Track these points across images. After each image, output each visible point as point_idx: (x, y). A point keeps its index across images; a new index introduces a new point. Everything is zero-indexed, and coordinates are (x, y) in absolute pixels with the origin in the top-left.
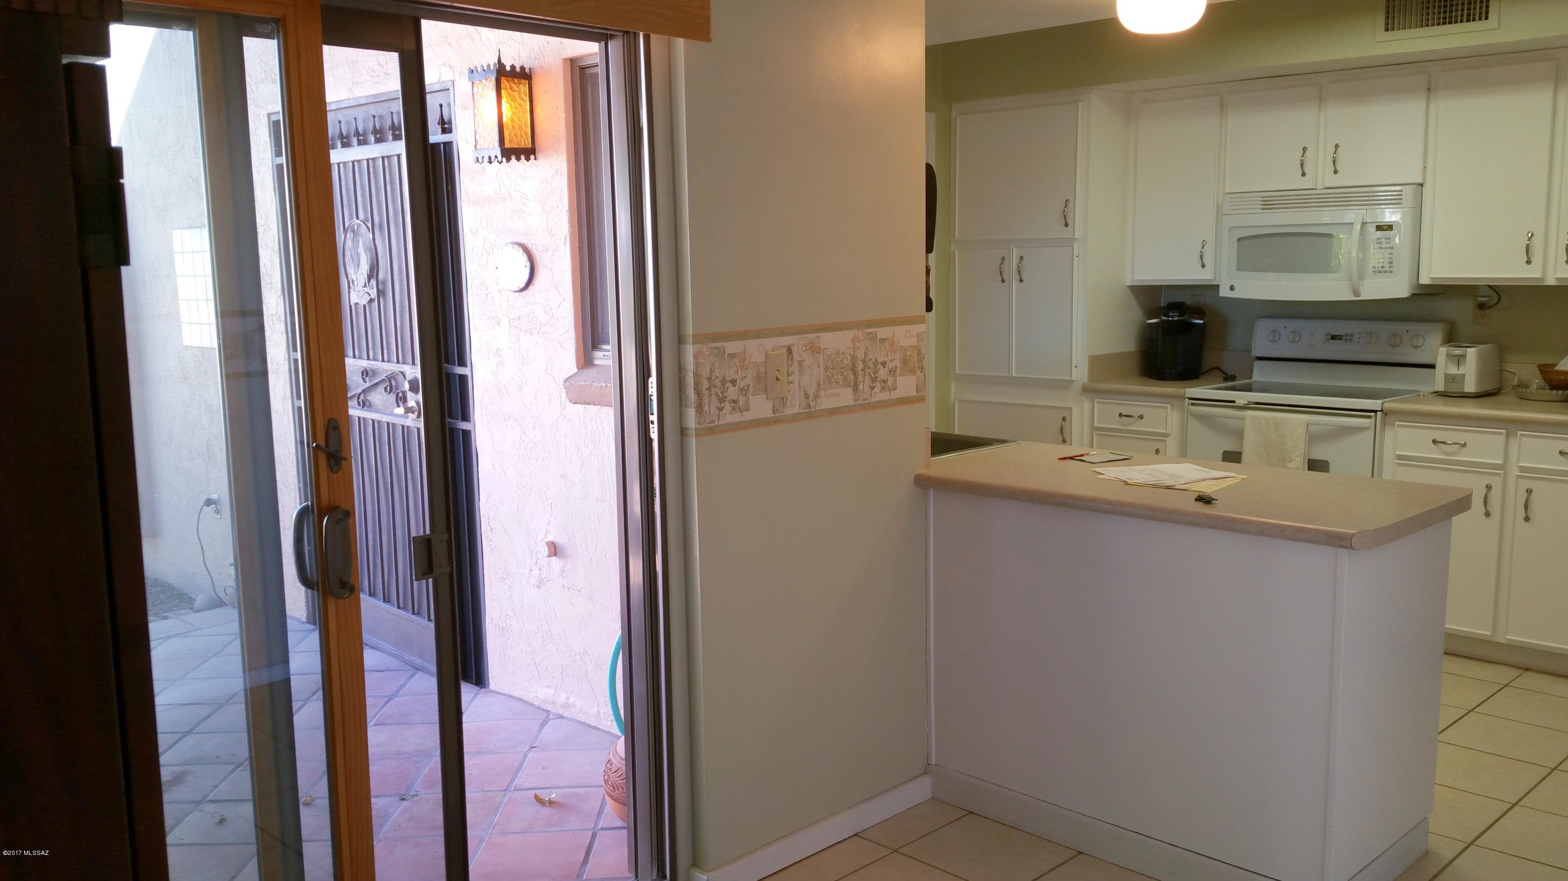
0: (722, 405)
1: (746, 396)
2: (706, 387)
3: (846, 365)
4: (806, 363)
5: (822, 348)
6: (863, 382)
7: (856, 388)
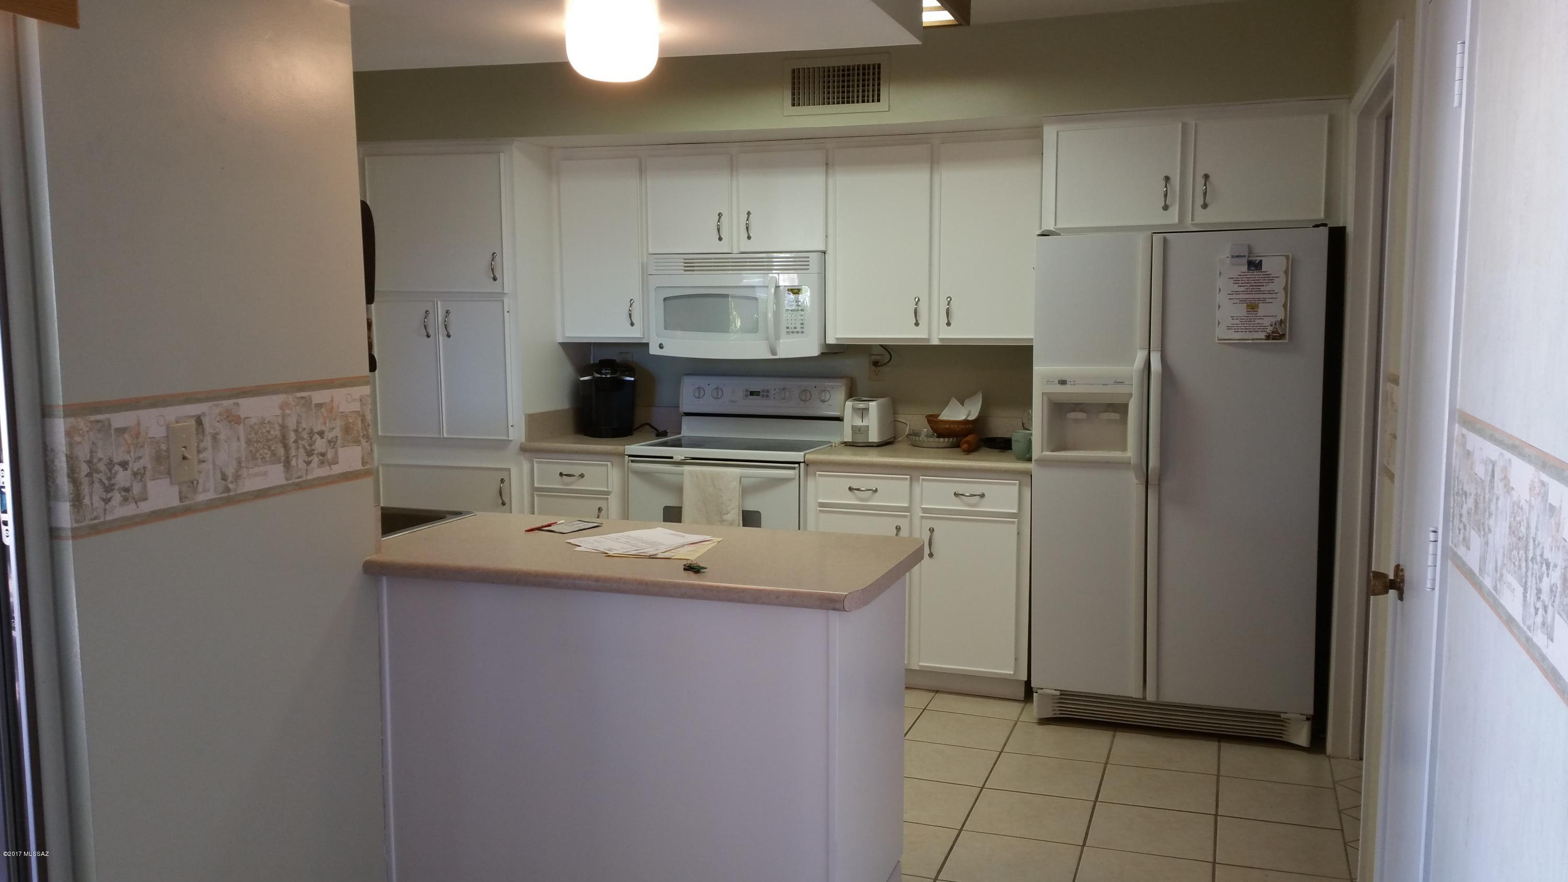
0: (109, 496)
1: (142, 481)
2: (86, 473)
3: (274, 436)
4: (222, 437)
5: (242, 417)
6: (296, 456)
7: (287, 463)
